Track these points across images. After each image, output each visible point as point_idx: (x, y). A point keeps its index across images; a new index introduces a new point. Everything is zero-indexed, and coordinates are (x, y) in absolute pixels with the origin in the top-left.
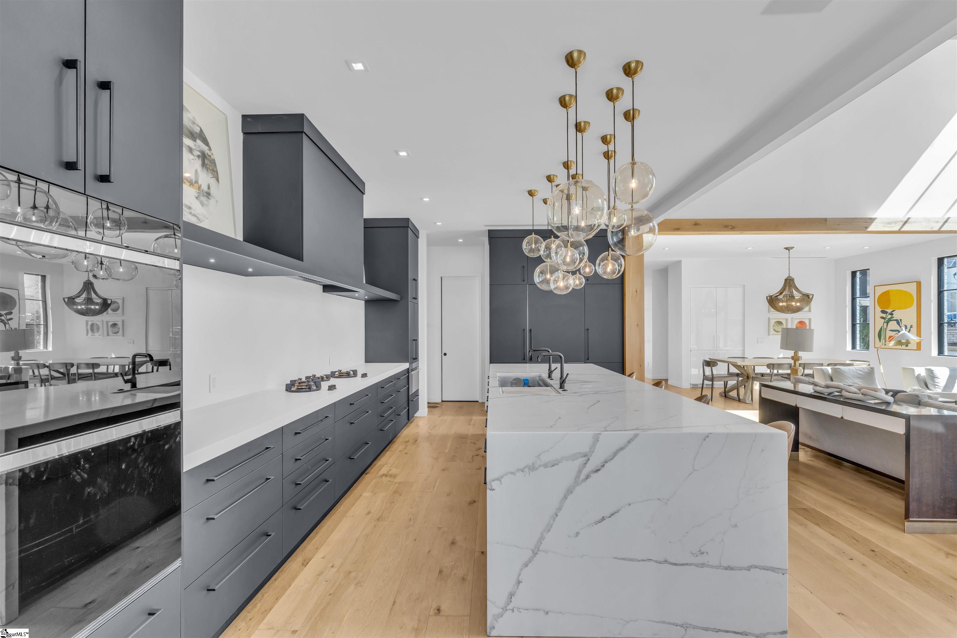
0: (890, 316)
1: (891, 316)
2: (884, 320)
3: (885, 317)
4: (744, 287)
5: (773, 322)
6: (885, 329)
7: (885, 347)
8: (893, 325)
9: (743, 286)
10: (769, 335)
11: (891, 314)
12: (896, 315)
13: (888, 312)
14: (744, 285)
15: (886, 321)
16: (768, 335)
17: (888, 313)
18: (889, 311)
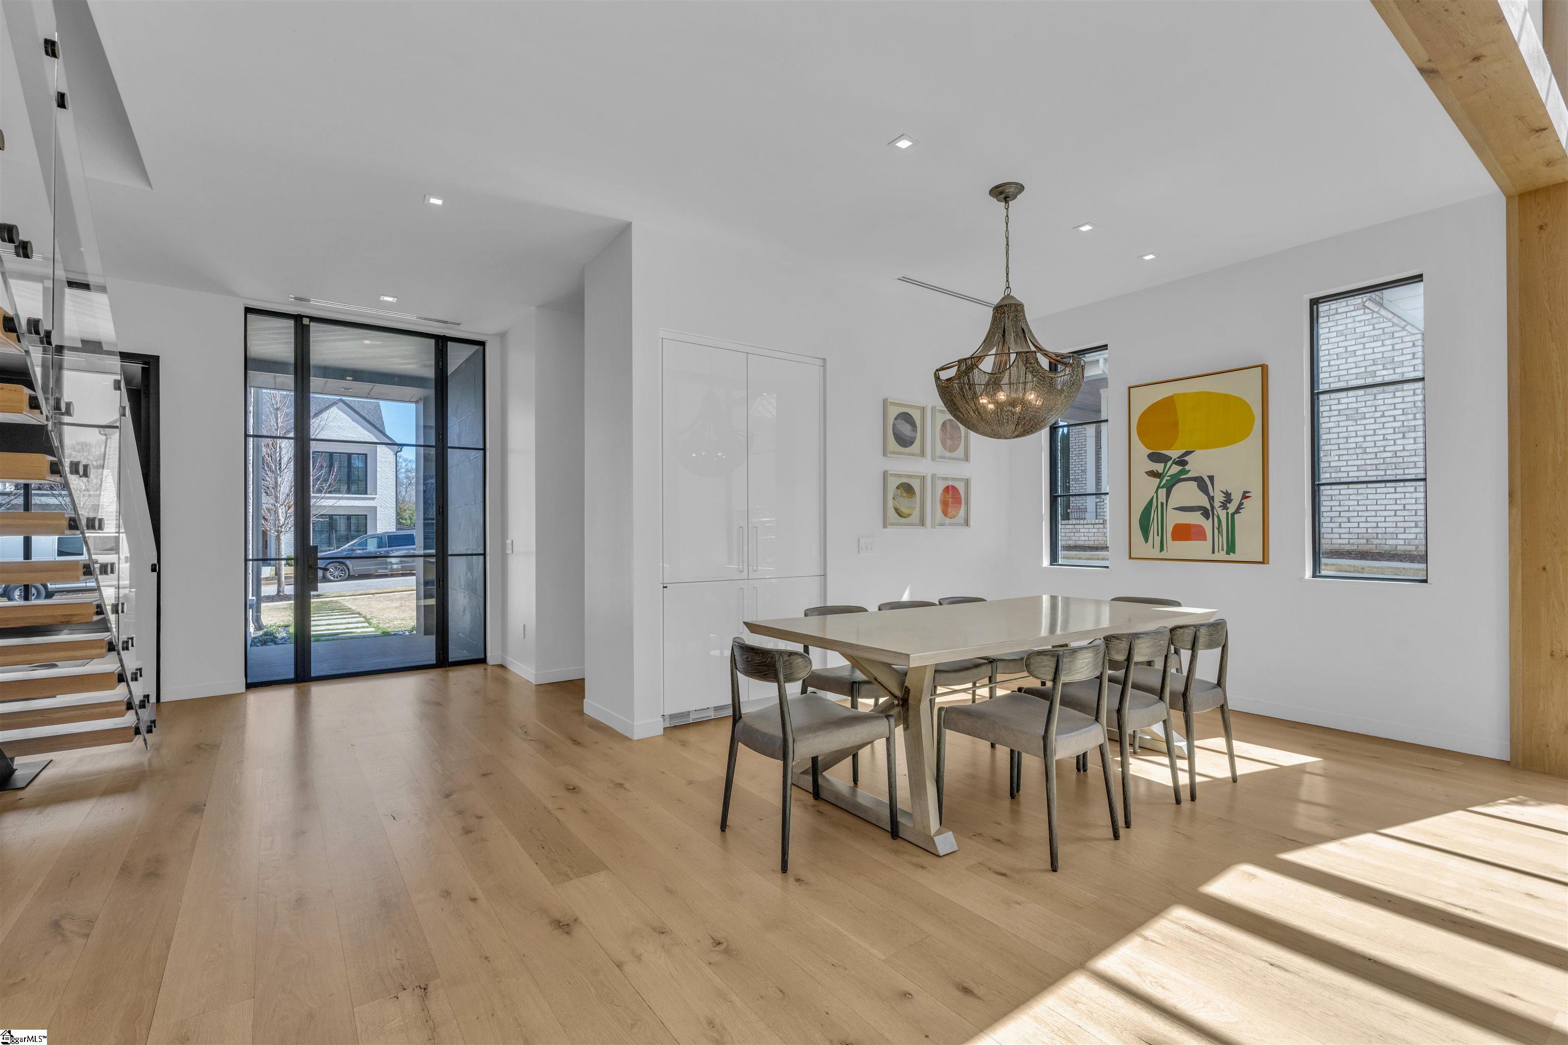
0: (1175, 469)
1: (1182, 468)
2: (1158, 480)
3: (1161, 471)
4: (824, 366)
5: (893, 483)
6: (1162, 504)
7: (1164, 555)
8: (1187, 494)
9: (820, 362)
10: (885, 526)
11: (1182, 462)
12: (1198, 465)
13: (1170, 458)
14: (824, 360)
15: (1164, 481)
16: (881, 525)
17: (1172, 461)
18: (1174, 454)
